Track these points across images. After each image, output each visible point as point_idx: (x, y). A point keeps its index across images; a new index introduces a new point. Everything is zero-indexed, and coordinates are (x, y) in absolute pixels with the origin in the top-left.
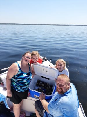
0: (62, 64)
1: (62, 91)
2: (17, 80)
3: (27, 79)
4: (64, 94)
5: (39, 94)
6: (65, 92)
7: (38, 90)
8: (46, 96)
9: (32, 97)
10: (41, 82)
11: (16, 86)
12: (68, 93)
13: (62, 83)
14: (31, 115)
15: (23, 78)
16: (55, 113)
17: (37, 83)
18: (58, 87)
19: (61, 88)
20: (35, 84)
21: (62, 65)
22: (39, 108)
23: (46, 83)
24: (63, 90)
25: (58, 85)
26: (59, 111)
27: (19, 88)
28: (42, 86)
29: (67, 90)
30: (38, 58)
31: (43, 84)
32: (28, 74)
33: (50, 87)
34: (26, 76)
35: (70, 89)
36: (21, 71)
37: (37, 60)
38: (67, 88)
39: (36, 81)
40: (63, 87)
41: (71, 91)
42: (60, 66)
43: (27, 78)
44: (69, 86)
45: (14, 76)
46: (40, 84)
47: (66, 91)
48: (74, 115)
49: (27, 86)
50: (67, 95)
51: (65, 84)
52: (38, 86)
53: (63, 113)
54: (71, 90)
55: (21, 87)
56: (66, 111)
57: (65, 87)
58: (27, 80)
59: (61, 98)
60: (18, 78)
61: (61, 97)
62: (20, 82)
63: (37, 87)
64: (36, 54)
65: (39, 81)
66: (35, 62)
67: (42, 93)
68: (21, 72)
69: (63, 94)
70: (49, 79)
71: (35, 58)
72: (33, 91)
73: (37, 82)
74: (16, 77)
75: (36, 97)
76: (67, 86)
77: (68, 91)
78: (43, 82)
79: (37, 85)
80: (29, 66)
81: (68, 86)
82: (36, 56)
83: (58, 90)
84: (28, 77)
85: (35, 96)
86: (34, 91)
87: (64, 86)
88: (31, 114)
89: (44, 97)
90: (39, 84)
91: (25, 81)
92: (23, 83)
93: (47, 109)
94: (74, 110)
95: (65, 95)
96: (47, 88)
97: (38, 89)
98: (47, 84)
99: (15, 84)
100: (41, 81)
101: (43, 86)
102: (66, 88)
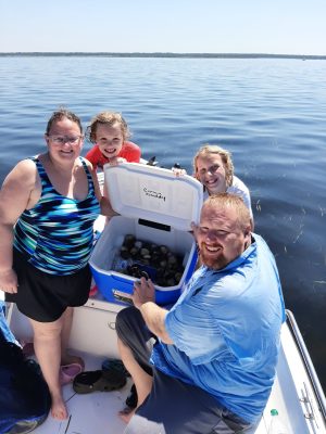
0: (219, 162)
1: (221, 257)
2: (41, 227)
3: (82, 223)
4: (229, 267)
5: (131, 283)
6: (232, 261)
7: (129, 272)
8: (157, 291)
9: (105, 299)
10: (139, 244)
11: (39, 250)
12: (245, 263)
13: (221, 223)
14: (103, 368)
15: (66, 220)
16: (194, 342)
17: (123, 249)
18: (203, 243)
19: (215, 245)
20: (116, 251)
21: (217, 166)
22: (135, 336)
23: (158, 248)
24: (226, 252)
25: (203, 233)
26: (210, 332)
27: (52, 261)
28: (142, 257)
29: (238, 250)
30: (120, 137)
31: (145, 251)
32: (84, 205)
33: (172, 260)
34: (76, 210)
35: (250, 249)
36: (54, 191)
37: (119, 147)
38: (241, 245)
39: (121, 240)
40: (226, 239)
41: (255, 256)
42: (209, 173)
43: (79, 220)
44: (248, 239)
45: (27, 212)
46: (134, 250)
47: (238, 257)
48: (267, 345)
49: (83, 252)
50: (239, 269)
51: (233, 226)
52: (126, 259)
53: (226, 339)
54: (253, 254)
55: (57, 254)
56: (235, 329)
57: (232, 241)
58: (82, 228)
59: (217, 284)
60: (43, 218)
61: (216, 280)
62: (53, 234)
63: (125, 262)
64: (114, 120)
65: (130, 241)
66: (109, 156)
67: (142, 280)
68: (53, 195)
69: (224, 266)
70: (167, 228)
71: (110, 138)
72: (109, 274)
73: (124, 245)
74: (33, 215)
75: (121, 298)
76: (238, 235)
77: (244, 254)
78: (147, 244)
79: (123, 255)
80: (87, 172)
81: (242, 236)
82: (114, 130)
83: (205, 252)
84: (85, 216)
85: (117, 293)
86: (112, 276)
87: (229, 236)
88: (104, 363)
89: (151, 293)
90: (130, 249)
91: (73, 229)
92: (66, 240)
93: (162, 328)
94: (266, 327)
95: (231, 272)
96: (163, 264)
97: (128, 268)
98: (163, 248)
99: (32, 244)
100: (140, 240)
101: (148, 257)
102: (236, 244)
